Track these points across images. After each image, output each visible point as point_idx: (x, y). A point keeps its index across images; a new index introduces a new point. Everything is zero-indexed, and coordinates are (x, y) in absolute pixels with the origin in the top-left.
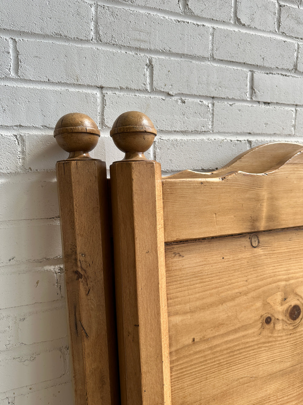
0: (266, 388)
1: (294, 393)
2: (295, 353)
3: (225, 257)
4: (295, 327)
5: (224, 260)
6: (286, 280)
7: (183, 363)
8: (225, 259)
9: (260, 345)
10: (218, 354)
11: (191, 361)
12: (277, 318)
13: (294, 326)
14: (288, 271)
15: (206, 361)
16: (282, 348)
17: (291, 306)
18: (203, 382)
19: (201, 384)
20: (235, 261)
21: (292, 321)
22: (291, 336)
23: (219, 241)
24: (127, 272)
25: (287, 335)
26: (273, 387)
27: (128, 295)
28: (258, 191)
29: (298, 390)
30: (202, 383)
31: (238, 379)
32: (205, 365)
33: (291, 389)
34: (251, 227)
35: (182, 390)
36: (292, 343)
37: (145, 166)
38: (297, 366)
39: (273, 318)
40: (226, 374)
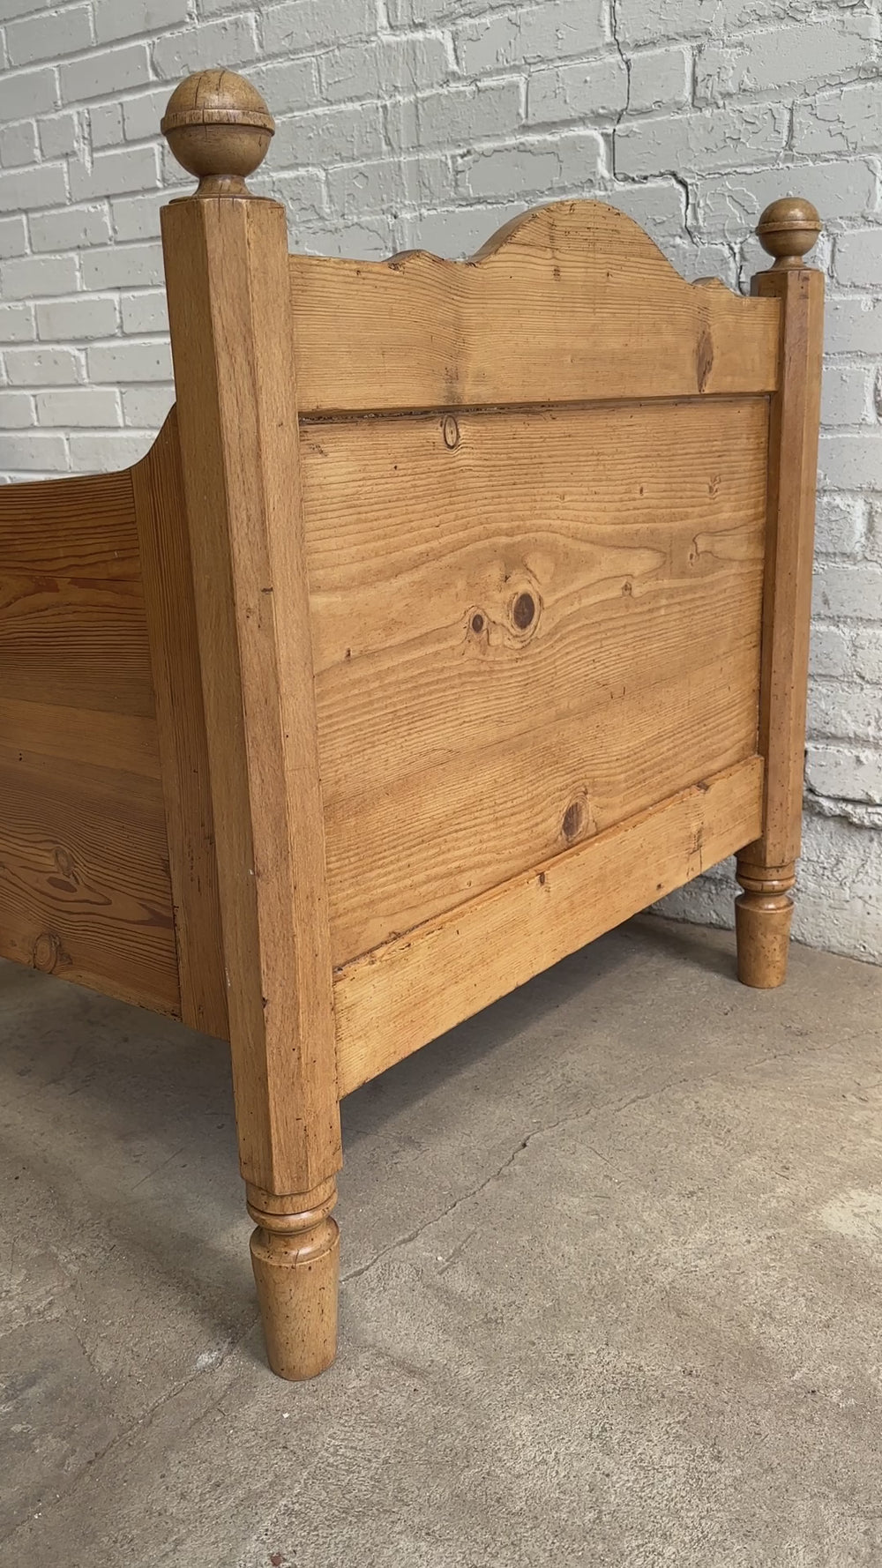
0: (475, 778)
1: (525, 795)
2: (525, 704)
3: (400, 466)
4: (524, 644)
5: (397, 472)
6: (510, 533)
7: (332, 704)
8: (400, 470)
9: (464, 679)
10: (391, 691)
11: (346, 699)
12: (493, 619)
13: (522, 642)
14: (513, 513)
15: (371, 703)
16: (502, 690)
17: (517, 593)
18: (369, 751)
19: (364, 755)
20: (417, 477)
21: (519, 630)
22: (517, 665)
23: (388, 424)
24: (239, 471)
25: (511, 661)
26: (488, 776)
27: (245, 525)
28: (461, 305)
29: (530, 789)
30: (365, 752)
31: (427, 753)
32: (369, 712)
33: (518, 784)
34: (447, 394)
35: (332, 765)
36: (520, 682)
37: (269, 211)
38: (528, 735)
39: (486, 619)
40: (406, 738)
